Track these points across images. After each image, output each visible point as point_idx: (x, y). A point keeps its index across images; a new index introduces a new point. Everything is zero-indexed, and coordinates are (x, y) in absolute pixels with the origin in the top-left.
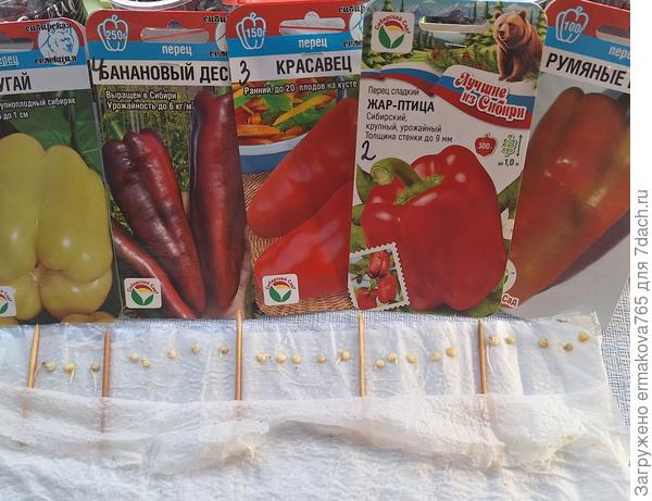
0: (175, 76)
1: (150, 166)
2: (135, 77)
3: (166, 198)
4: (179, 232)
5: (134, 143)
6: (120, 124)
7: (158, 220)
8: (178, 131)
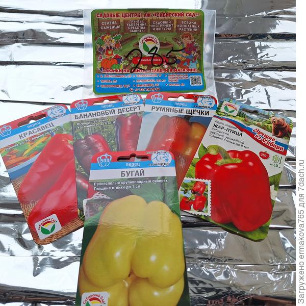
0: (107, 114)
2: (90, 117)
5: (89, 139)
6: (83, 133)
8: (110, 131)
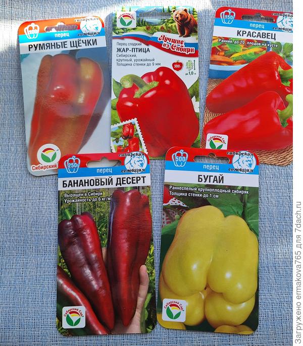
0: (103, 183)
1: (85, 233)
2: (81, 185)
3: (92, 252)
4: (99, 273)
5: (77, 221)
6: (70, 211)
7: (87, 266)
